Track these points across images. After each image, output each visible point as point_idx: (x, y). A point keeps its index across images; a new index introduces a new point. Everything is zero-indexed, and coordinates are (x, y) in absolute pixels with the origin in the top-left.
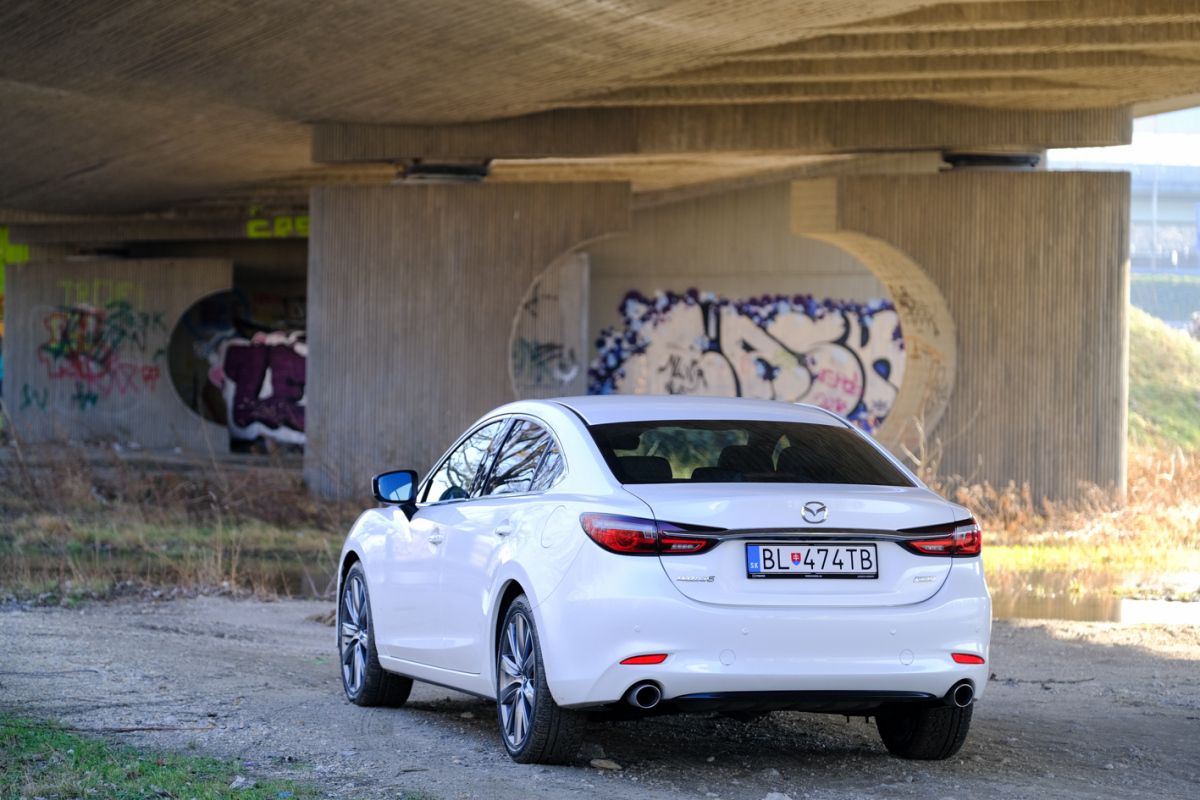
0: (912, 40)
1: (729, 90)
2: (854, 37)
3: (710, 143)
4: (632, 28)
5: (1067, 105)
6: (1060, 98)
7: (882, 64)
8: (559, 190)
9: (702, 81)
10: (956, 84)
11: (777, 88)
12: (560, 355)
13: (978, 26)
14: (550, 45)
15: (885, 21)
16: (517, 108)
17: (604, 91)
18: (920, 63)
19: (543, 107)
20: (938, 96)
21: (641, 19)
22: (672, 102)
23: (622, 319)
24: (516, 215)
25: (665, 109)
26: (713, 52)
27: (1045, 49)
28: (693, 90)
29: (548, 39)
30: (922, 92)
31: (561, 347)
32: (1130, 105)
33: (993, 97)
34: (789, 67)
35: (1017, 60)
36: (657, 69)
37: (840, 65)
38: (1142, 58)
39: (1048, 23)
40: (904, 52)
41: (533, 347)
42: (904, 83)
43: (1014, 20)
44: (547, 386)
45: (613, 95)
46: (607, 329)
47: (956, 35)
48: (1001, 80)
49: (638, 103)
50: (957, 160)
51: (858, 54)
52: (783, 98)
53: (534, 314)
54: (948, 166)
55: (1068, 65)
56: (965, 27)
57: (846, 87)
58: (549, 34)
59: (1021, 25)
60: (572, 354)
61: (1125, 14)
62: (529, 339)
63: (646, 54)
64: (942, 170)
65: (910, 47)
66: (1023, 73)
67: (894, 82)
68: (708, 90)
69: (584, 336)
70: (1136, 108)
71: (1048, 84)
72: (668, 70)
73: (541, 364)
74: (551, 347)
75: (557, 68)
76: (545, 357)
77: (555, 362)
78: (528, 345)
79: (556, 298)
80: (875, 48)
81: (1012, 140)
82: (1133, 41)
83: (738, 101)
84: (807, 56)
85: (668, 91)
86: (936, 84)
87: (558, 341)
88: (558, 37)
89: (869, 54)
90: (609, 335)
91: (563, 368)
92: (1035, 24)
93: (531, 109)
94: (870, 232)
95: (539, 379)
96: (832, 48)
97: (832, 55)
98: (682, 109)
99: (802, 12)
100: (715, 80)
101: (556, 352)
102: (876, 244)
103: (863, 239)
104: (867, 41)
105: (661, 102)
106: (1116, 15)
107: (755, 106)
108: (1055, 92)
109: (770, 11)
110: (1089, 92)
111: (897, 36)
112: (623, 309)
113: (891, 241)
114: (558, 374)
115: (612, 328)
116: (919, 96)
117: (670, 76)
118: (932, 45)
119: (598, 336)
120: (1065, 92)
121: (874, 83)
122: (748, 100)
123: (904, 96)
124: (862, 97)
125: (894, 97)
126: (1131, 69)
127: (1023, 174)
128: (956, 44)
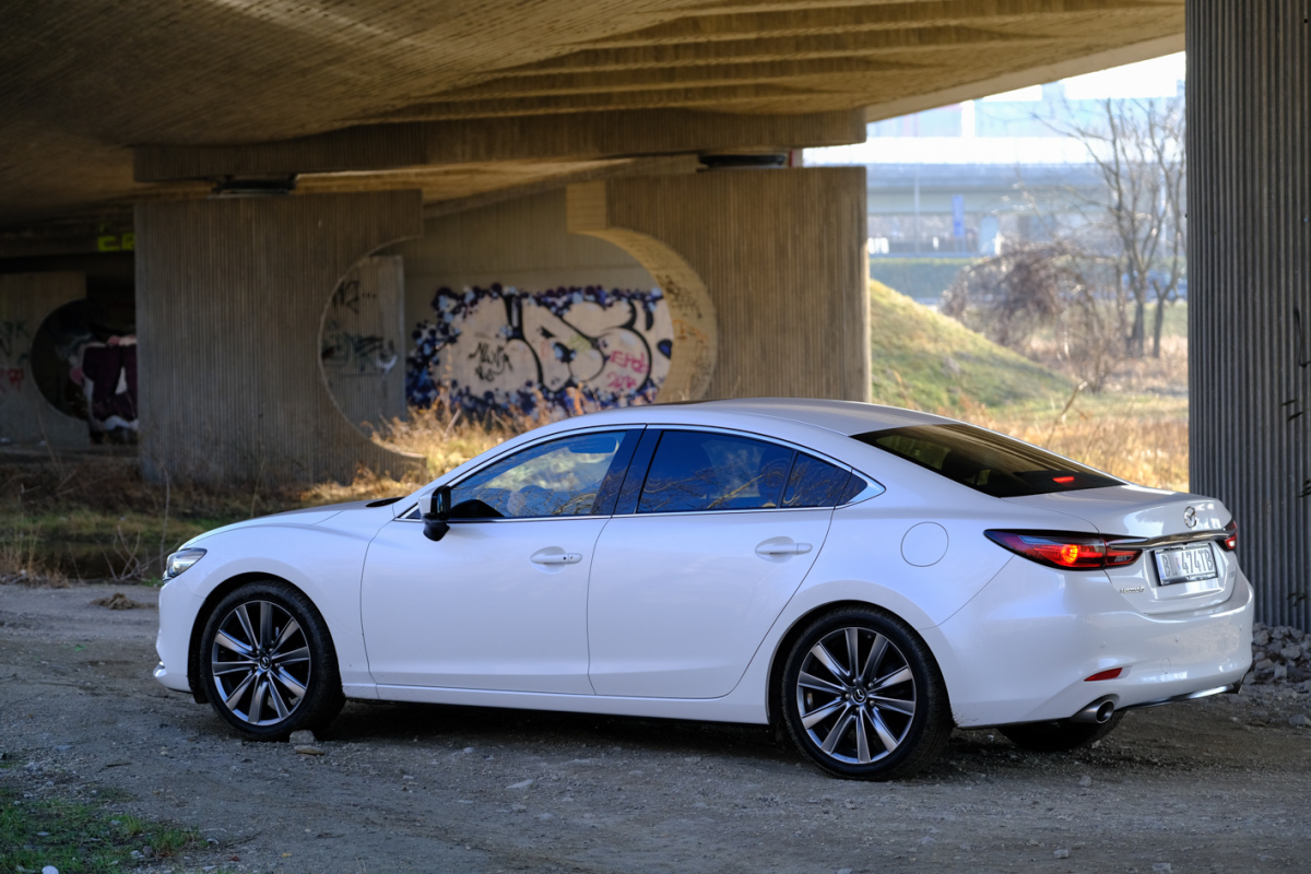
0: (658, 52)
1: (503, 104)
2: (606, 51)
3: (491, 153)
4: (401, 49)
5: (807, 109)
6: (799, 102)
7: (637, 76)
8: (357, 200)
9: (475, 97)
10: (707, 92)
11: (546, 101)
12: (381, 347)
13: (714, 38)
14: (330, 68)
15: (629, 36)
16: (314, 127)
17: (389, 109)
18: (670, 74)
19: (337, 125)
20: (690, 104)
21: (407, 41)
22: (453, 117)
23: (436, 313)
24: (320, 224)
25: (449, 123)
26: (479, 70)
27: (778, 58)
28: (471, 105)
29: (329, 63)
30: (676, 101)
31: (381, 339)
32: (863, 106)
33: (740, 103)
34: (552, 81)
35: (756, 68)
36: (433, 86)
37: (599, 78)
38: (867, 63)
39: (776, 33)
40: (651, 64)
41: (356, 340)
42: (659, 92)
43: (746, 31)
44: (370, 375)
45: (399, 112)
46: (422, 322)
47: (697, 46)
48: (744, 87)
49: (422, 118)
50: (712, 161)
51: (611, 67)
52: (551, 111)
53: (357, 312)
54: (704, 166)
55: (802, 72)
56: (702, 39)
57: (607, 98)
58: (329, 57)
59: (752, 36)
60: (391, 345)
61: (845, 23)
62: (352, 333)
63: (419, 73)
64: (699, 171)
65: (657, 59)
66: (762, 80)
67: (650, 92)
68: (485, 104)
69: (402, 329)
70: (870, 110)
71: (787, 90)
72: (442, 87)
73: (364, 355)
74: (372, 340)
75: (341, 89)
76: (367, 349)
77: (377, 352)
78: (352, 339)
79: (374, 296)
80: (626, 61)
81: (760, 142)
82: (856, 49)
83: (511, 114)
84: (565, 70)
85: (448, 106)
86: (688, 93)
87: (378, 335)
88: (337, 60)
89: (620, 67)
90: (425, 327)
91: (384, 358)
92: (765, 34)
93: (327, 128)
94: (637, 229)
95: (363, 369)
96: (587, 63)
97: (587, 69)
98: (465, 122)
99: (552, 29)
100: (486, 96)
101: (377, 344)
102: (642, 238)
103: (631, 234)
104: (619, 55)
105: (443, 117)
106: (837, 24)
107: (530, 118)
108: (795, 97)
109: (523, 29)
110: (825, 96)
111: (645, 48)
112: (435, 304)
113: (655, 236)
114: (379, 364)
115: (426, 321)
116: (673, 104)
117: (445, 93)
118: (677, 57)
119: (414, 328)
120: (803, 97)
121: (632, 94)
122: (521, 113)
123: (660, 105)
124: (622, 107)
125: (651, 106)
126: (858, 74)
127: (770, 171)
128: (698, 56)
